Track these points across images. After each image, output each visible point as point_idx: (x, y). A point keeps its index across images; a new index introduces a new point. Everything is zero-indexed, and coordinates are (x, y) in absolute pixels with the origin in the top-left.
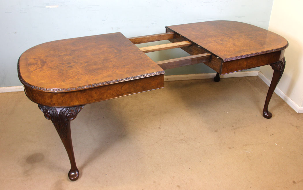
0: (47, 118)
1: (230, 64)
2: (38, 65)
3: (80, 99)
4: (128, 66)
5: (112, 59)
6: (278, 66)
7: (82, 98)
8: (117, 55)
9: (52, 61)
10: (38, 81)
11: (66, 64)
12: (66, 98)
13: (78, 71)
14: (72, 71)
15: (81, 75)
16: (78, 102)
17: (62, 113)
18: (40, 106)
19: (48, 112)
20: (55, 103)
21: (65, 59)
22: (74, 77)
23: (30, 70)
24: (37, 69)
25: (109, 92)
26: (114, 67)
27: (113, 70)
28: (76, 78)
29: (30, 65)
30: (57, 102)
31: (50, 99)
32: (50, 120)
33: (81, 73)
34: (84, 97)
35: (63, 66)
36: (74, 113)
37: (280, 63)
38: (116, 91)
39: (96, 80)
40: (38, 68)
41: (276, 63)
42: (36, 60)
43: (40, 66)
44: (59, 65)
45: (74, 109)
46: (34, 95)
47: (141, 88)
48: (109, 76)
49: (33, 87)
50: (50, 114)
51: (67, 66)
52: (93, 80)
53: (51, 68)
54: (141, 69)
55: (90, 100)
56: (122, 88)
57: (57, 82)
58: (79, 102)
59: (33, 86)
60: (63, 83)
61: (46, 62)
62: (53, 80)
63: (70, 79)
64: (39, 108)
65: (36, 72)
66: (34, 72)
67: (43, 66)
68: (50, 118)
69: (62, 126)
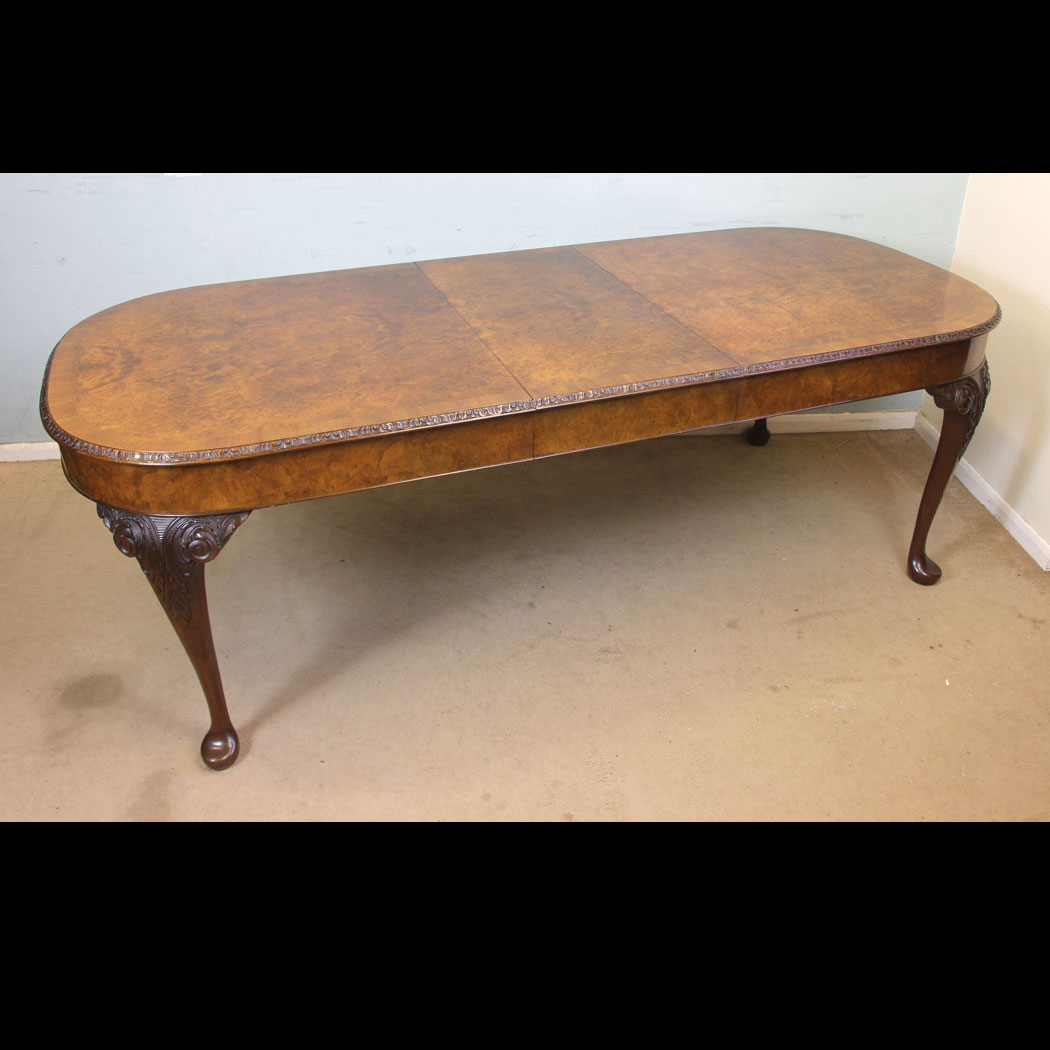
0: (124, 551)
1: (767, 385)
2: (113, 368)
3: (233, 492)
4: (411, 383)
6: (957, 395)
7: (240, 486)
9: (160, 358)
10: (98, 425)
11: (204, 370)
12: (187, 484)
13: (239, 395)
14: (220, 394)
15: (245, 410)
16: (225, 500)
17: (173, 537)
18: (104, 510)
19: (128, 530)
20: (149, 500)
21: (207, 351)
22: (220, 416)
23: (80, 385)
24: (104, 384)
25: (334, 468)
26: (364, 382)
27: (358, 394)
28: (228, 416)
29: (85, 368)
30: (156, 496)
31: (134, 488)
32: (134, 560)
33: (247, 401)
34: (248, 484)
35: (192, 376)
36: (213, 539)
37: (967, 384)
38: (359, 467)
39: (291, 425)
40: (107, 380)
41: (948, 384)
42: (108, 354)
43: (118, 371)
44: (179, 371)
45: (213, 523)
47: (451, 459)
48: (336, 415)
49: (79, 445)
50: (134, 539)
51: (206, 377)
52: (282, 425)
53: (151, 380)
54: (454, 394)
55: (269, 496)
56: (380, 456)
57: (158, 429)
58: (228, 501)
59: (77, 441)
60: (177, 435)
61: (138, 361)
62: (150, 423)
63: (203, 422)
64: (101, 516)
65: (99, 392)
66: (92, 392)
67: (126, 372)
68: (134, 551)
69: (171, 580)
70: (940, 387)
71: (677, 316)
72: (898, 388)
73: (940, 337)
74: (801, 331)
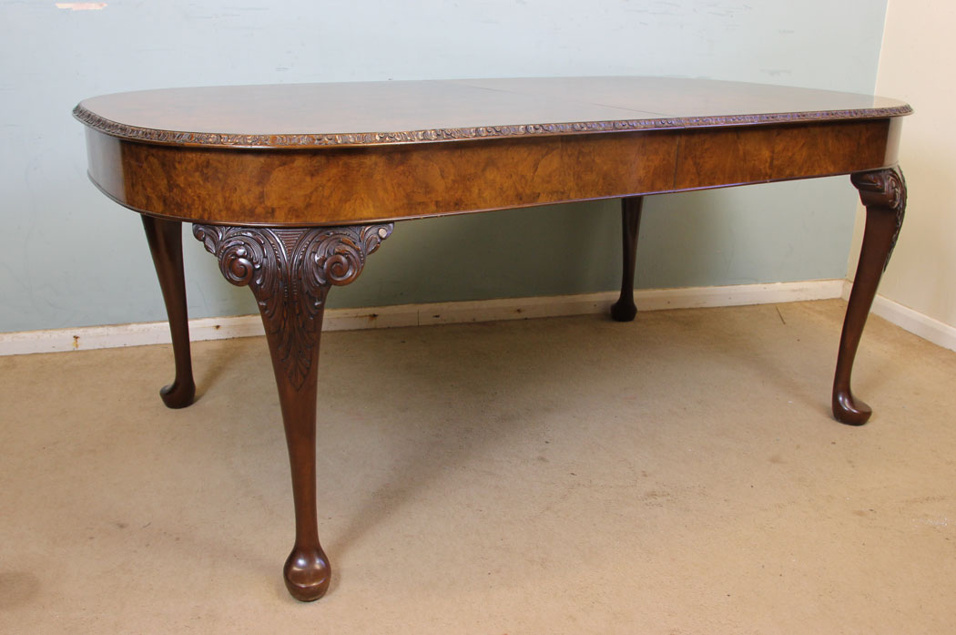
3: (381, 193)
7: (389, 188)
12: (329, 180)
16: (371, 205)
17: (305, 252)
18: (202, 230)
25: (489, 175)
30: (286, 199)
31: (256, 190)
34: (399, 185)
36: (354, 253)
38: (514, 177)
45: (352, 235)
46: (181, 181)
47: (601, 180)
50: (251, 260)
55: (419, 204)
56: (536, 167)
58: (374, 207)
64: (199, 237)
69: (297, 311)
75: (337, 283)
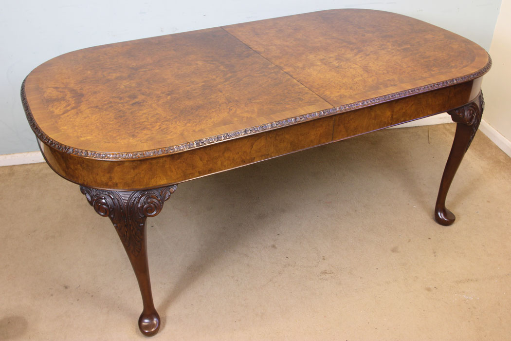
0: (102, 214)
2: (69, 101)
3: (169, 173)
4: (258, 101)
5: (219, 86)
6: (466, 114)
7: (173, 170)
8: (227, 76)
9: (95, 93)
10: (78, 137)
11: (127, 99)
12: (143, 170)
13: (157, 114)
14: (145, 113)
15: (166, 123)
16: (164, 179)
17: (133, 203)
18: (85, 189)
19: (104, 201)
20: (117, 182)
21: (122, 87)
22: (153, 127)
23: (53, 112)
24: (68, 111)
25: (227, 155)
26: (230, 102)
27: (230, 110)
28: (157, 127)
29: (50, 101)
30: (122, 179)
31: (108, 175)
32: (108, 218)
33: (165, 117)
34: (178, 168)
35: (122, 103)
36: (157, 202)
37: (472, 107)
38: (240, 153)
39: (199, 131)
40: (69, 108)
41: (461, 107)
42: (61, 92)
43: (73, 103)
44: (111, 100)
45: (156, 193)
47: (289, 145)
48: (225, 123)
49: (71, 150)
50: (108, 206)
51: (131, 103)
52: (194, 131)
53: (97, 107)
54: (287, 106)
55: (190, 174)
56: (252, 146)
57: (118, 137)
58: (166, 179)
59: (69, 148)
60: (132, 140)
61: (82, 95)
62: (110, 134)
63: (145, 132)
64: (83, 193)
65: (68, 116)
66: (62, 116)
67: (78, 103)
68: (108, 213)
69: (132, 229)
70: (456, 110)
71: (292, 74)
72: (431, 113)
73: (456, 80)
74: (370, 80)
75: (150, 216)
